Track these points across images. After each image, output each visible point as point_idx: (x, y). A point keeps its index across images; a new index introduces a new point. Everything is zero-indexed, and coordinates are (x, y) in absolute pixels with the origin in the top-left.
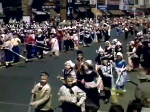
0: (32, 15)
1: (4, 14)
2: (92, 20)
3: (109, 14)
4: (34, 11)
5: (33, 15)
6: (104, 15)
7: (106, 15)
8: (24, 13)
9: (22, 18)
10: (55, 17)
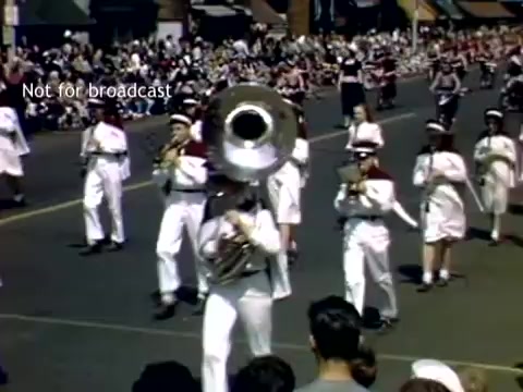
0: (190, 17)
1: (91, 16)
2: (400, 35)
3: (458, 17)
4: (196, 4)
5: (194, 19)
6: (443, 17)
7: (449, 18)
8: (162, 13)
9: (154, 29)
10: (270, 27)
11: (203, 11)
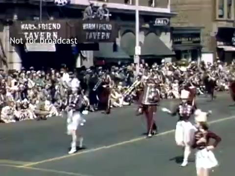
11: (222, 49)
